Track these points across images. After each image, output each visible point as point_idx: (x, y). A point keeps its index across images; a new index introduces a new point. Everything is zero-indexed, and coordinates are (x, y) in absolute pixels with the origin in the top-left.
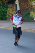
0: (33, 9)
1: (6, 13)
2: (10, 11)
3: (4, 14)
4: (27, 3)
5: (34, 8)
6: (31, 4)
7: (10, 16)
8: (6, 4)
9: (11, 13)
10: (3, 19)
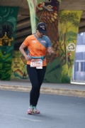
0: (69, 60)
1: (8, 65)
2: (18, 65)
3: (4, 67)
4: (56, 43)
5: (71, 58)
6: (65, 48)
7: (18, 76)
8: (9, 45)
9: (21, 69)
10: (3, 78)
